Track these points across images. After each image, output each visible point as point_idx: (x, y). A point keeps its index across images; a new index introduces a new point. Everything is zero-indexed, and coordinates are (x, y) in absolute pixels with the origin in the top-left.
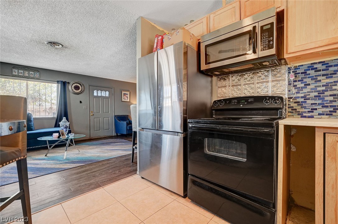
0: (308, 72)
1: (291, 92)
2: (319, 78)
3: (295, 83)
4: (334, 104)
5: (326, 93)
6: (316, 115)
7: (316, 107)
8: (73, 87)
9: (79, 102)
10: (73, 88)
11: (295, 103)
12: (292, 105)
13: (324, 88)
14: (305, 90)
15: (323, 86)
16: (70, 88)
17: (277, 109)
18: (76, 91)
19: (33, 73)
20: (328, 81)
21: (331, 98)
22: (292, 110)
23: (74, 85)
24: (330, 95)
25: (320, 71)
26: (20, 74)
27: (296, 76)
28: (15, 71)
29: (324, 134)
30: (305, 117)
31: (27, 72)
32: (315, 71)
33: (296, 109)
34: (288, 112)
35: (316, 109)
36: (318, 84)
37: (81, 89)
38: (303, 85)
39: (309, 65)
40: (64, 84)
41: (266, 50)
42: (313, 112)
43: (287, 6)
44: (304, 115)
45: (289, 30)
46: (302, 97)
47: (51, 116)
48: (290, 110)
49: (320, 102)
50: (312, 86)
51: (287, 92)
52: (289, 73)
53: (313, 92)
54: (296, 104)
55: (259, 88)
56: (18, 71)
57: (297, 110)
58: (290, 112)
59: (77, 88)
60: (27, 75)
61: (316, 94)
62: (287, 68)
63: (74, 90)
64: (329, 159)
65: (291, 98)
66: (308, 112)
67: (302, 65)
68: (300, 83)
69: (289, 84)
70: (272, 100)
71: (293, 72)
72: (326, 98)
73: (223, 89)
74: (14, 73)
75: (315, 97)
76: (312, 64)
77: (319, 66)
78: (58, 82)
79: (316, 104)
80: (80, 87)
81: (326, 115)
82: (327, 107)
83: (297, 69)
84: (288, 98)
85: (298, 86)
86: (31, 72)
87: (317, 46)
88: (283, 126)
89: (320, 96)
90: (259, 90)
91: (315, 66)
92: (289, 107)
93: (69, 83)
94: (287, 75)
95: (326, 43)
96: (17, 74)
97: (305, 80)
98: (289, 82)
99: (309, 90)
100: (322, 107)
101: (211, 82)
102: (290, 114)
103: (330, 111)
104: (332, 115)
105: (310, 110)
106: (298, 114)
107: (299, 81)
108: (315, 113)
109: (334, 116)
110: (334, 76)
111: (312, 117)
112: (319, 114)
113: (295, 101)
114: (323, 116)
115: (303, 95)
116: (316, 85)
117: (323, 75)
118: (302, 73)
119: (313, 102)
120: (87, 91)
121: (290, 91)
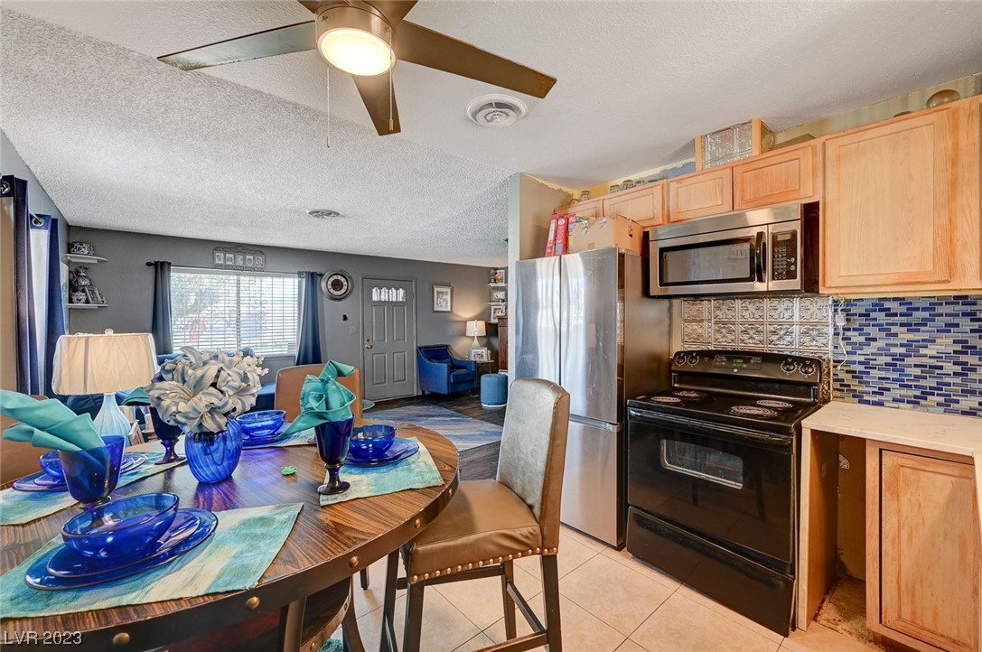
0: (873, 315)
1: (839, 350)
2: (894, 329)
3: (848, 334)
4: (922, 383)
5: (908, 361)
6: (888, 401)
7: (887, 386)
8: (330, 283)
9: (342, 317)
10: (330, 287)
11: (847, 372)
12: (842, 375)
13: (903, 350)
14: (867, 350)
15: (902, 345)
16: (324, 285)
17: (809, 385)
18: (335, 293)
19: (251, 257)
20: (911, 336)
21: (918, 371)
22: (841, 385)
23: (332, 279)
24: (916, 366)
25: (895, 315)
26: (228, 263)
27: (848, 320)
28: (220, 258)
29: (881, 450)
30: (868, 402)
31: (241, 257)
32: (887, 315)
33: (849, 386)
34: (834, 389)
35: (888, 390)
36: (892, 341)
37: (345, 287)
38: (862, 339)
39: (875, 301)
40: (313, 278)
41: (782, 279)
42: (882, 394)
43: (824, 198)
44: (866, 398)
45: (828, 244)
46: (860, 363)
47: (285, 351)
48: (837, 385)
49: (896, 375)
50: (881, 343)
51: (830, 347)
52: (836, 311)
53: (882, 355)
54: (850, 375)
55: (774, 333)
56: (225, 256)
57: (852, 388)
58: (838, 390)
59: (337, 285)
60: (241, 263)
61: (889, 359)
62: (830, 302)
63: (332, 291)
64: (888, 495)
65: (840, 362)
66: (874, 393)
67: (862, 300)
68: (857, 333)
69: (836, 334)
70: (799, 364)
71: (842, 310)
72: (908, 371)
73: (695, 326)
74: (217, 262)
75: (886, 364)
76: (880, 299)
77: (894, 306)
78: (300, 274)
79: (889, 379)
80: (345, 283)
81: (909, 402)
82: (910, 387)
83: (852, 305)
84: (834, 361)
85: (853, 340)
86: (248, 257)
87: (879, 283)
88: (809, 431)
89: (896, 365)
90: (774, 338)
91: (887, 305)
92: (834, 380)
93: (321, 275)
94: (831, 314)
95: (895, 281)
96: (222, 262)
97: (866, 330)
98: (835, 329)
99: (875, 351)
100: (900, 385)
101: (670, 309)
102: (838, 394)
103: (915, 397)
104: (919, 403)
105: (877, 390)
106: (854, 396)
107: (854, 330)
108: (887, 397)
109: (923, 406)
110: (922, 328)
111: (880, 404)
112: (895, 400)
113: (848, 369)
114: (901, 405)
115: (862, 359)
116: (888, 342)
117: (902, 325)
118: (860, 315)
119: (883, 374)
120: (357, 292)
121: (836, 347)
